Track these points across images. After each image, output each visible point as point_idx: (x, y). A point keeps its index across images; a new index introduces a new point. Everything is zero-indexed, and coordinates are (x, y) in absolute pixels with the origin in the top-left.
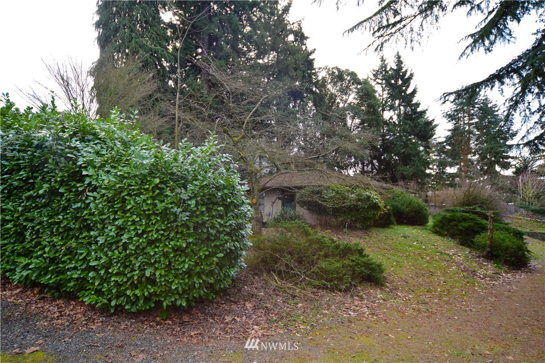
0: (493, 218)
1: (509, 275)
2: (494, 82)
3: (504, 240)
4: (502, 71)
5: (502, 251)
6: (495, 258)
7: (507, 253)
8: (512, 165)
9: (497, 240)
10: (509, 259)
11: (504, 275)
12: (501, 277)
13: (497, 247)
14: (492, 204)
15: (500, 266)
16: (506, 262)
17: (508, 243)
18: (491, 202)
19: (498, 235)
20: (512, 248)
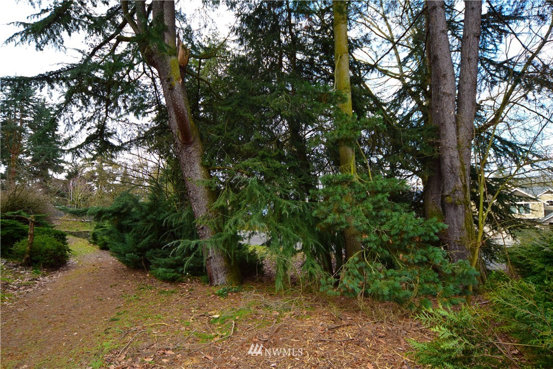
0: (34, 222)
1: (46, 278)
2: (44, 83)
3: (44, 244)
4: (52, 75)
5: (42, 255)
6: (34, 264)
7: (47, 257)
8: (65, 170)
9: (37, 244)
10: (48, 261)
11: (41, 279)
12: (37, 282)
13: (37, 252)
14: (40, 208)
15: (38, 270)
16: (45, 266)
17: (48, 246)
18: (39, 205)
19: (38, 239)
20: (51, 250)
